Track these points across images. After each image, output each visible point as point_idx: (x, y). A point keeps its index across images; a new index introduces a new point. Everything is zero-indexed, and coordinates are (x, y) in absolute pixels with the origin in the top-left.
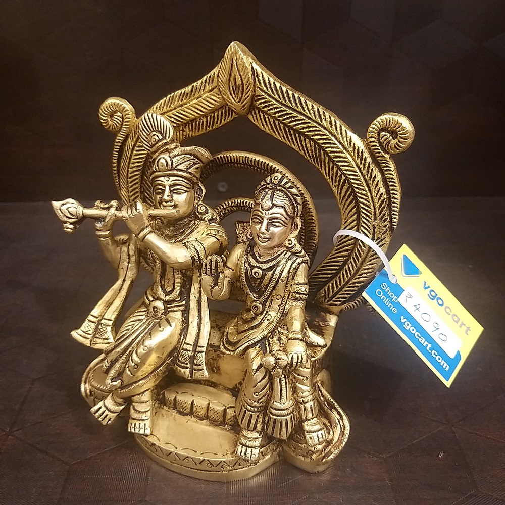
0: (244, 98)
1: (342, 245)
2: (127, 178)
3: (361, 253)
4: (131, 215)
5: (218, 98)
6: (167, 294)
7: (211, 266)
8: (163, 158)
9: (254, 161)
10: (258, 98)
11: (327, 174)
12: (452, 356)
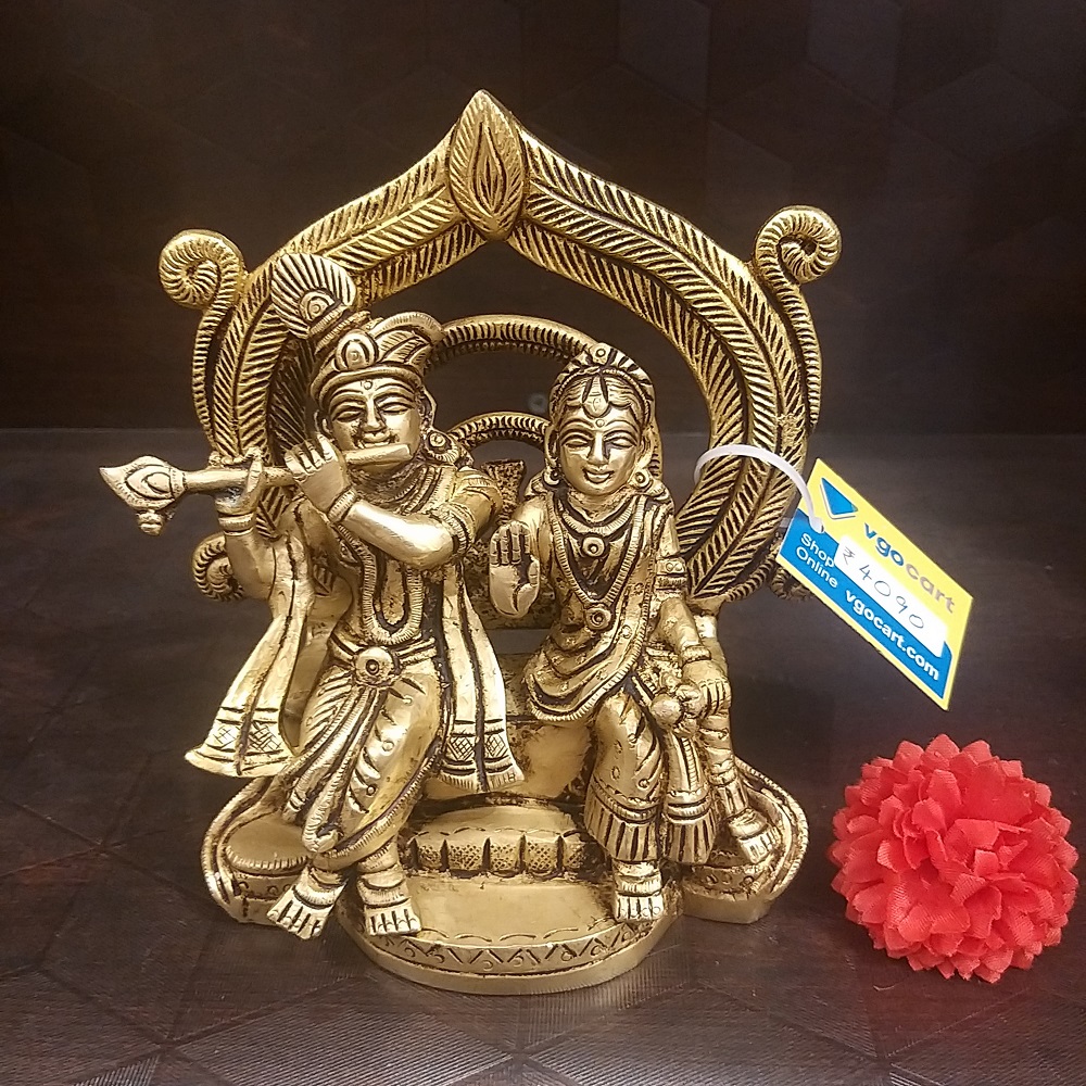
0: (506, 202)
1: (716, 475)
2: (235, 404)
3: (758, 482)
4: (313, 468)
5: (447, 209)
6: (393, 629)
7: (510, 544)
8: (356, 341)
9: (528, 331)
10: (535, 200)
11: (680, 339)
12: (938, 652)
